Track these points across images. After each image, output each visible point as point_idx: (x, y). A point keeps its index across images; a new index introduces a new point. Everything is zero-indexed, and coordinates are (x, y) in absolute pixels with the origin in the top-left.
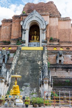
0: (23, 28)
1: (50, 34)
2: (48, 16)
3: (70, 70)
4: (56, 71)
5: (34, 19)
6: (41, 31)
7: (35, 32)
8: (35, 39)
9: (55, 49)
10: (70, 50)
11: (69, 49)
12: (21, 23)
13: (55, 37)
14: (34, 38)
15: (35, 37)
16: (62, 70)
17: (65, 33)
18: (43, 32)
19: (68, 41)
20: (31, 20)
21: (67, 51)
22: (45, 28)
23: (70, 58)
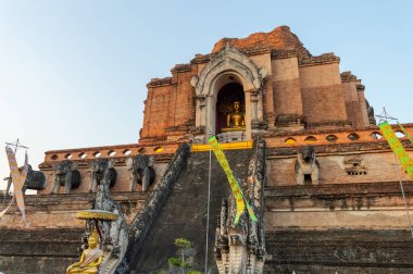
0: (198, 92)
1: (276, 104)
2: (268, 56)
3: (340, 202)
4: (292, 208)
5: (227, 66)
6: (248, 97)
7: (237, 105)
8: (237, 124)
9: (290, 142)
10: (338, 142)
11: (336, 138)
12: (193, 82)
13: (293, 111)
14: (232, 121)
15: (237, 117)
16: (313, 206)
17: (324, 97)
18: (253, 98)
19: (335, 119)
20: (218, 70)
21: (329, 146)
22: (258, 86)
23: (343, 167)
